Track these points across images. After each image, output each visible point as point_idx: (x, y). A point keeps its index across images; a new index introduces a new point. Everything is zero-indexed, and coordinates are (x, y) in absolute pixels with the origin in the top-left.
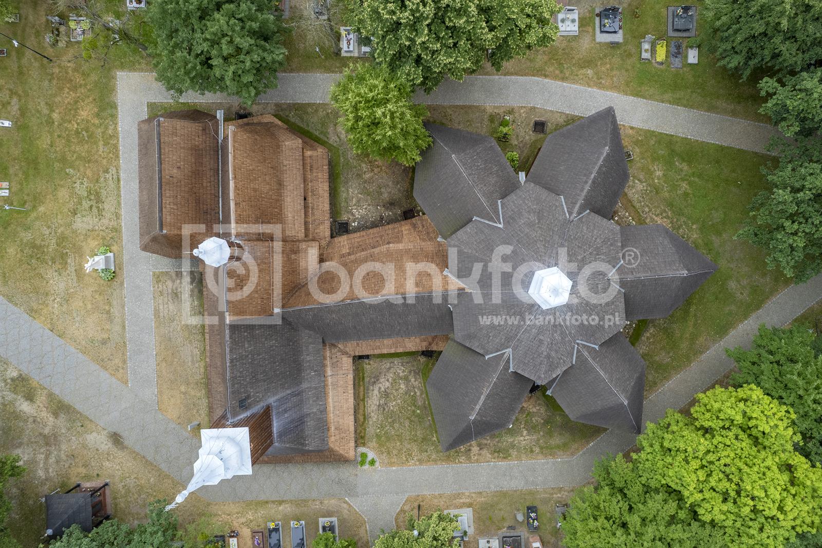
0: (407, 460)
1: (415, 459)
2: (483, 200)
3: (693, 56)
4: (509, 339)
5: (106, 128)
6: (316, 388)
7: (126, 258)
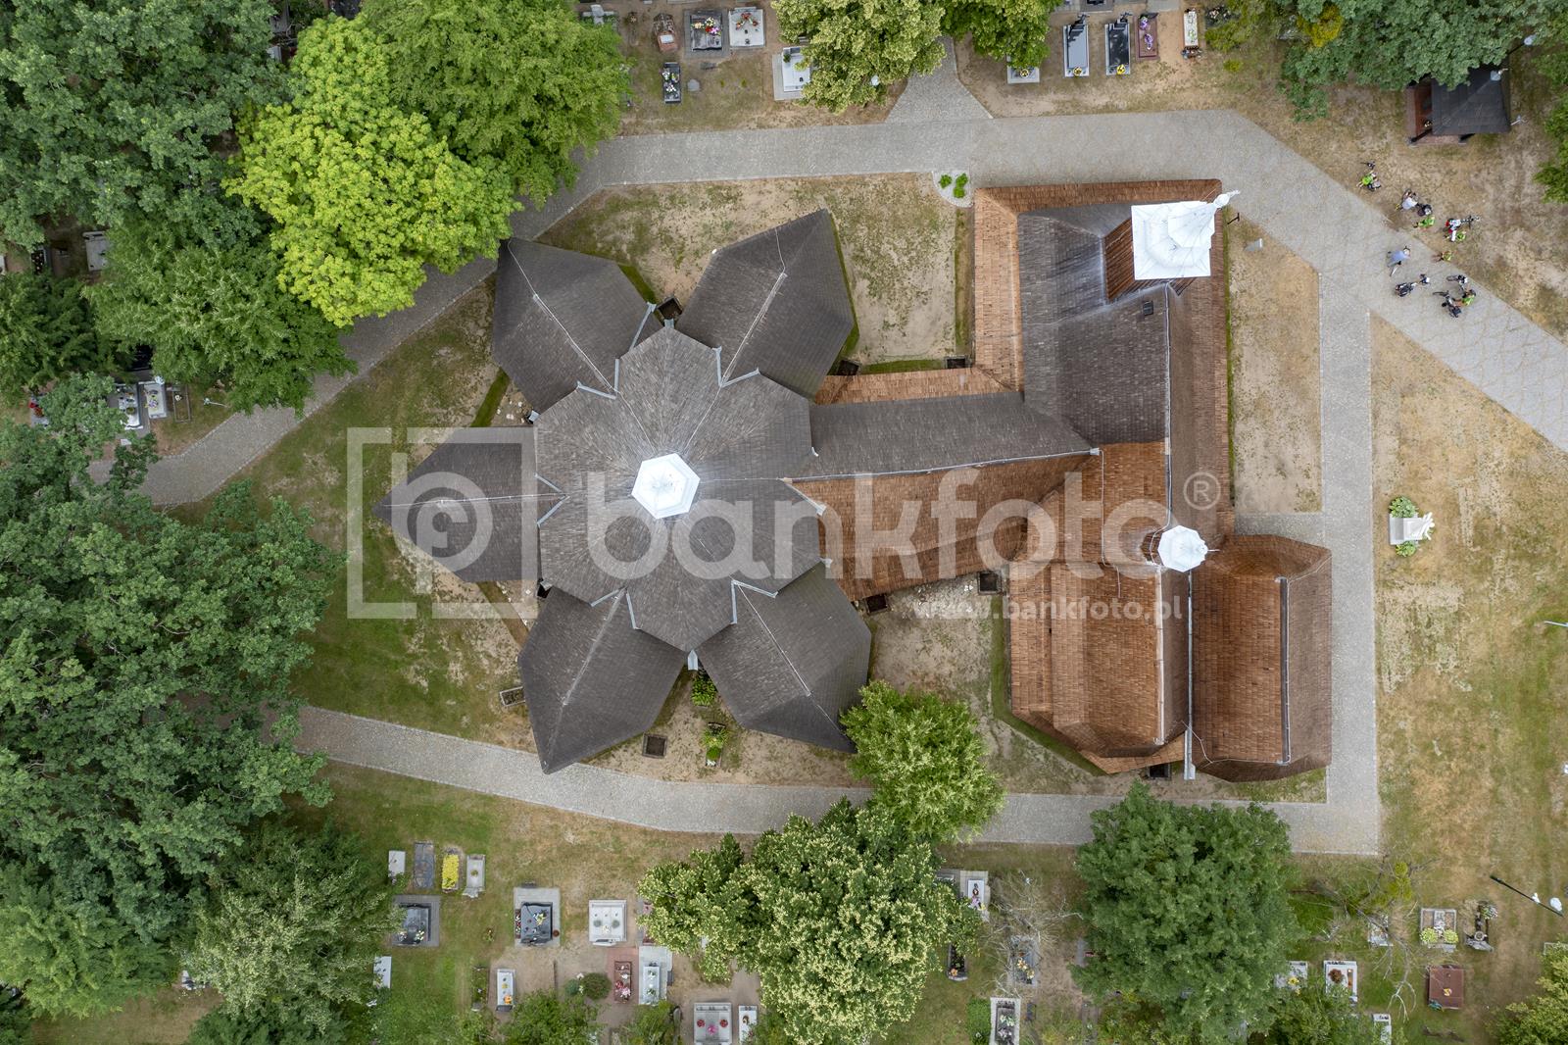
0: (885, 185)
1: (871, 188)
2: (762, 624)
3: (397, 862)
4: (724, 403)
5: (1399, 760)
6: (1037, 319)
7: (1370, 535)
